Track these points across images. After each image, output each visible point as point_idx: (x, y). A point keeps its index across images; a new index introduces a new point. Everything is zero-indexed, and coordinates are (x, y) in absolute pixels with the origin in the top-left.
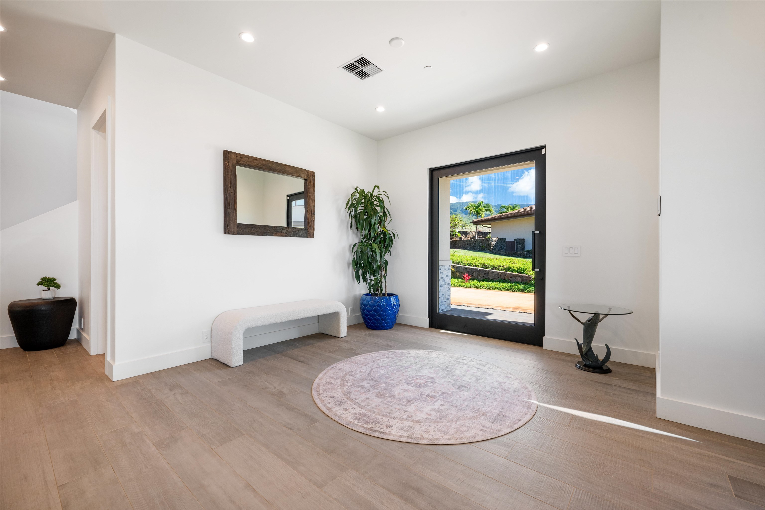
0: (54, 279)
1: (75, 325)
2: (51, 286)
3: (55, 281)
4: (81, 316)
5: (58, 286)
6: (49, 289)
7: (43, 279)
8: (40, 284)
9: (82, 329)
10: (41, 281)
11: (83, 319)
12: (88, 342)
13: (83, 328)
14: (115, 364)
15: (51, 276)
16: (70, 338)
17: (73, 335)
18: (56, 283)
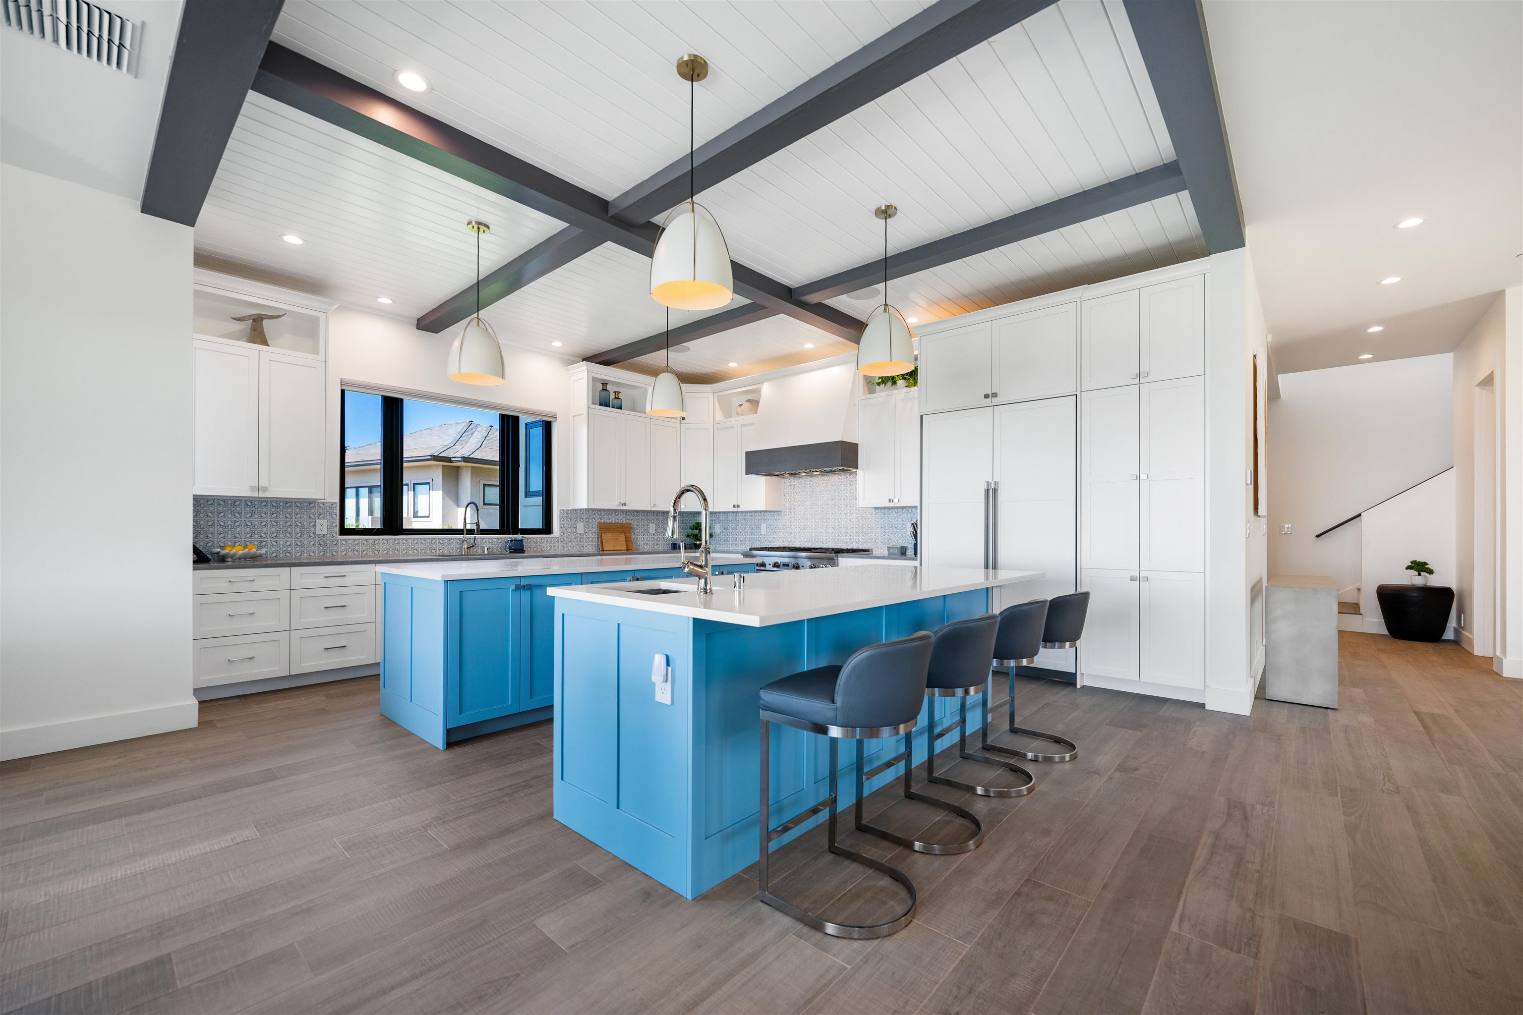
0: (1426, 564)
1: (1452, 623)
2: (1422, 571)
3: (1427, 566)
4: (1460, 611)
5: (1431, 572)
6: (1419, 574)
7: (1412, 562)
8: (1408, 568)
9: (1462, 628)
10: (1410, 564)
11: (1462, 615)
12: (1471, 641)
13: (1462, 626)
14: (1506, 658)
15: (1422, 560)
16: (1445, 637)
17: (1449, 634)
18: (1428, 568)
